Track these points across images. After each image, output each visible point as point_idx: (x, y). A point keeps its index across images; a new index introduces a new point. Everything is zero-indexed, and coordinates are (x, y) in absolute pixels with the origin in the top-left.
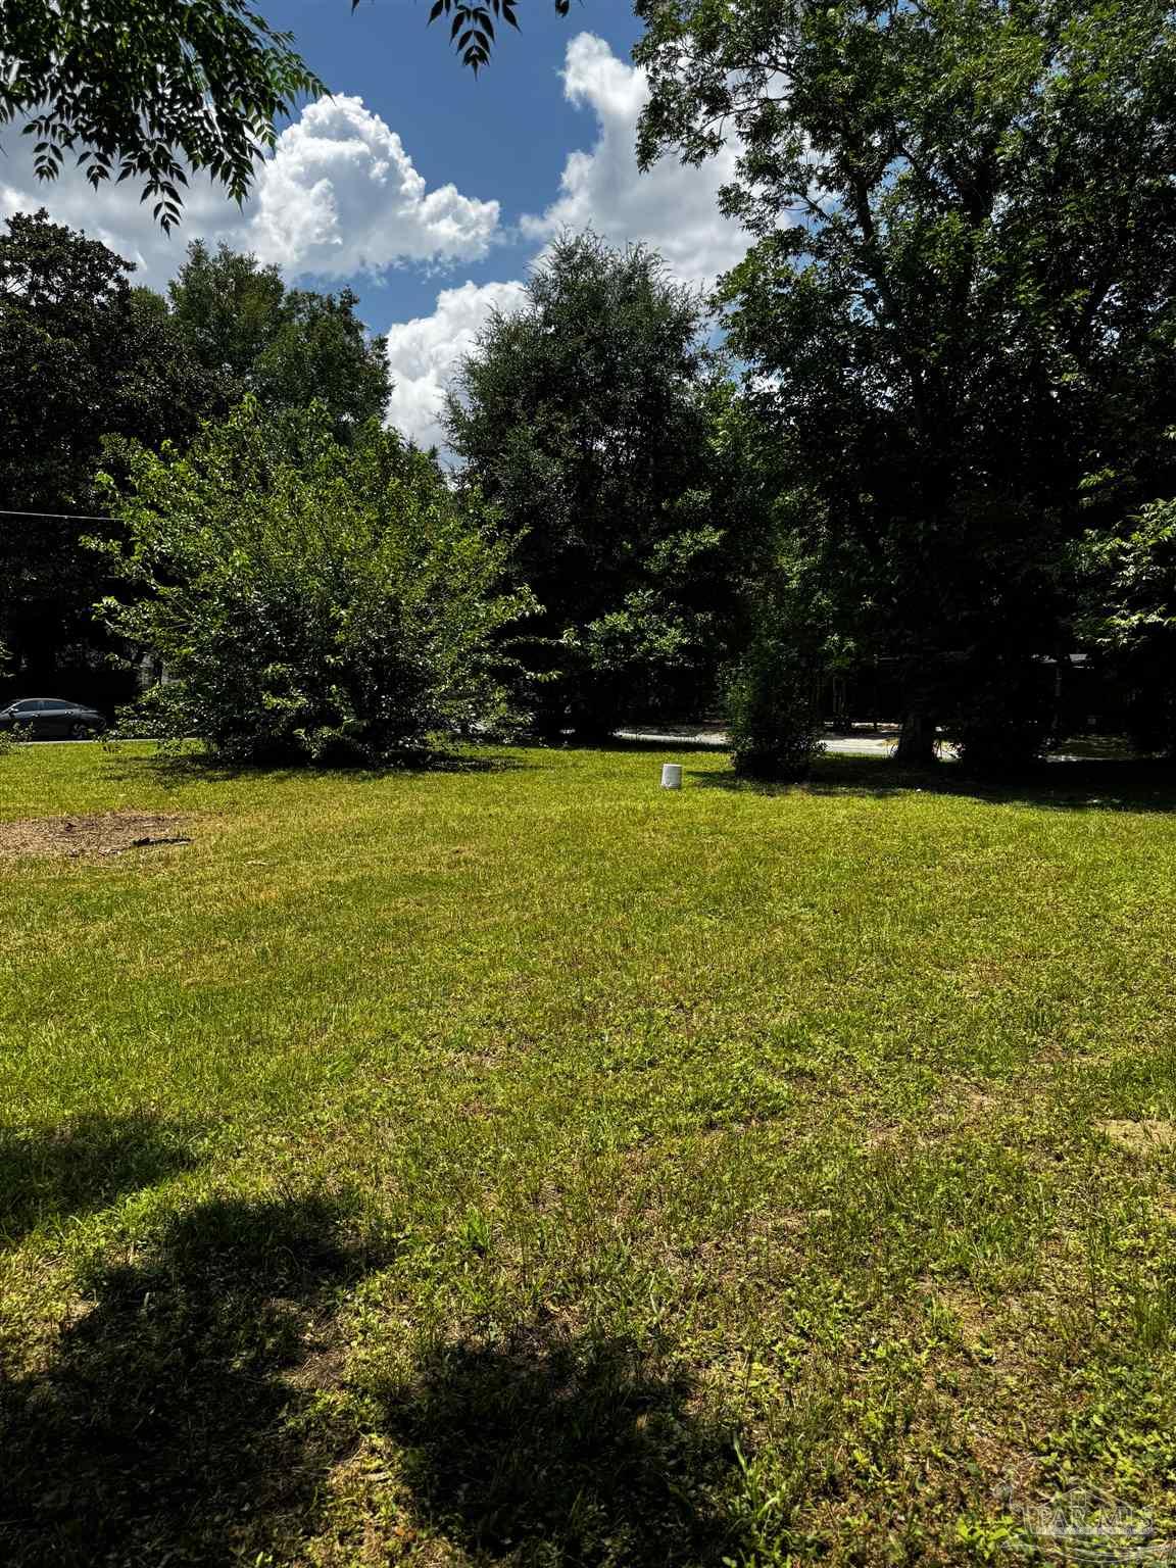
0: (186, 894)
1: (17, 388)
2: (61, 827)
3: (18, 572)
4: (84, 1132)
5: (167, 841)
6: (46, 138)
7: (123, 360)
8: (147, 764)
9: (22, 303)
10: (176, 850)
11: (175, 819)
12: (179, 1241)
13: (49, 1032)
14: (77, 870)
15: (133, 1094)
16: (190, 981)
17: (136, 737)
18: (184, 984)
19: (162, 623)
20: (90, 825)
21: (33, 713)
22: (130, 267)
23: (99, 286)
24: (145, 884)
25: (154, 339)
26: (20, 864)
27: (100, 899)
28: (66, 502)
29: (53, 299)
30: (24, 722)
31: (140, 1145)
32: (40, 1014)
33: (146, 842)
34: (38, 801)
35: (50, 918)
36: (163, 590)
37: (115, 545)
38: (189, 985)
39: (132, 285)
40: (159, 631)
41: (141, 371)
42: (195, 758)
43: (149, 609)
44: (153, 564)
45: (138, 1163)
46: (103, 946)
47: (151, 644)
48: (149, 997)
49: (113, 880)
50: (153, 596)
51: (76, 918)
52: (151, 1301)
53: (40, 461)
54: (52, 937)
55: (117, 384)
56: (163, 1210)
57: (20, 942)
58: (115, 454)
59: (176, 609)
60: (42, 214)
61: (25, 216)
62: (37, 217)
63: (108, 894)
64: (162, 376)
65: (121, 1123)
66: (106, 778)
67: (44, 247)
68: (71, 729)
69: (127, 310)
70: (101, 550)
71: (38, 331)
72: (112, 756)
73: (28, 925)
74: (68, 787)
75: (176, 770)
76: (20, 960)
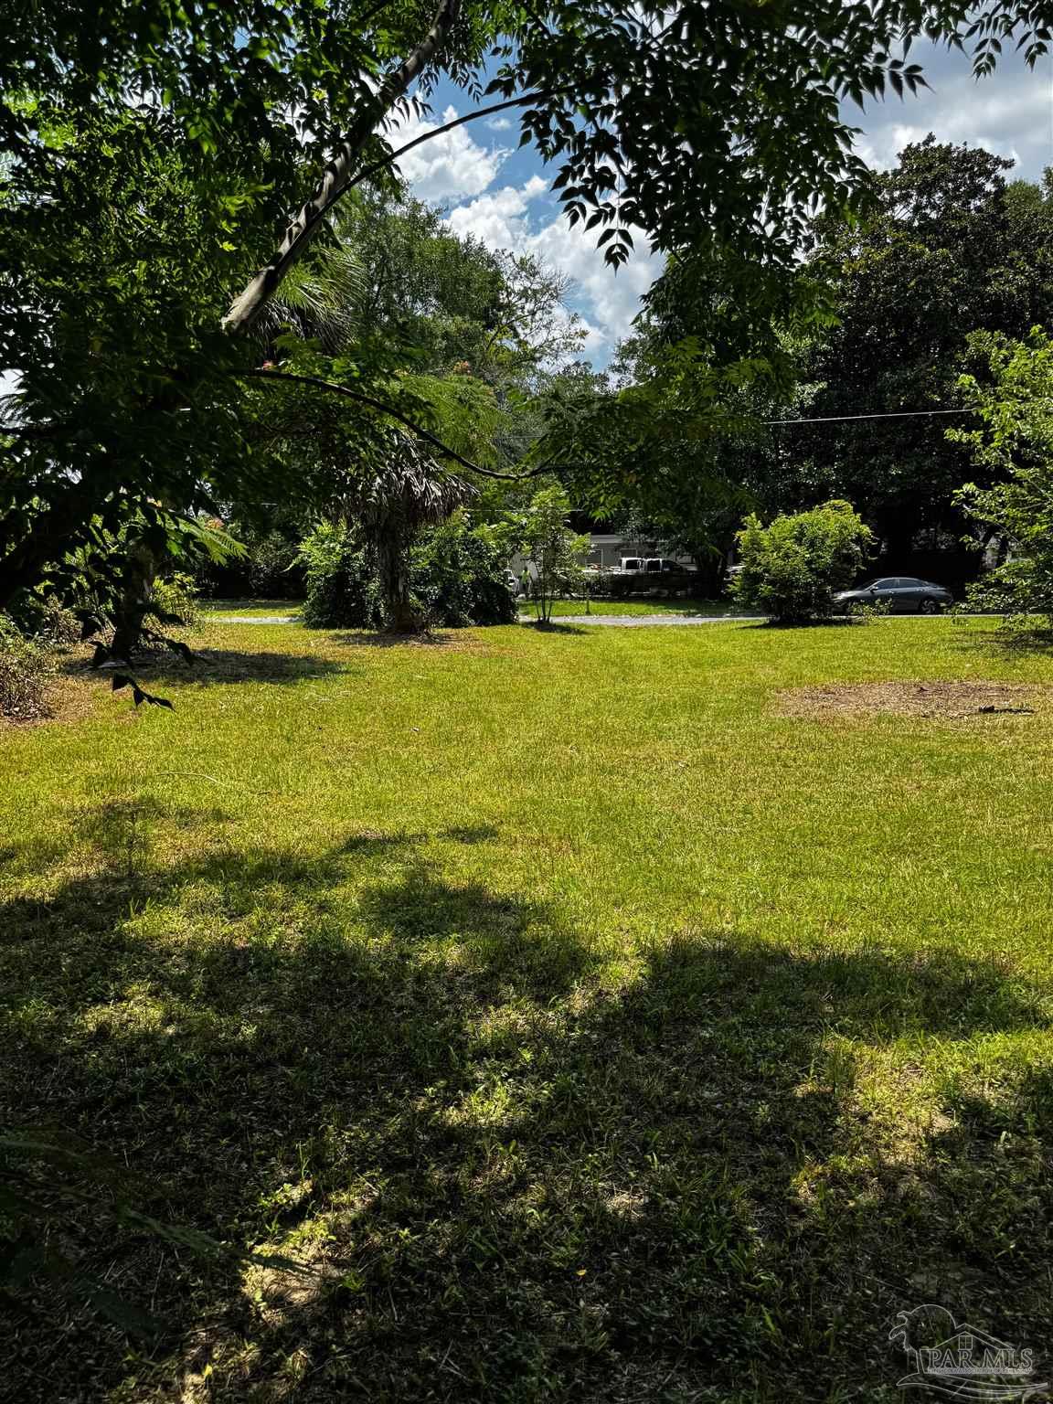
0: (1031, 763)
1: (897, 304)
2: (914, 690)
3: (886, 467)
4: (938, 964)
5: (1011, 711)
6: (988, 34)
7: (993, 257)
8: (992, 637)
9: (907, 226)
10: (1021, 720)
11: (1019, 691)
12: (1033, 1093)
13: (906, 867)
14: (928, 729)
15: (985, 941)
16: (1037, 846)
17: (983, 612)
18: (1032, 848)
19: (1016, 504)
20: (938, 691)
21: (891, 591)
22: (1008, 165)
23: (976, 191)
24: (990, 749)
25: (1028, 229)
26: (879, 720)
27: (949, 757)
28: (933, 401)
29: (933, 215)
30: (884, 598)
31: (992, 990)
32: (898, 850)
33: (991, 710)
34: (894, 666)
35: (905, 768)
36: (1020, 472)
37: (977, 436)
38: (1036, 850)
39: (1008, 182)
40: (1013, 512)
41: (1011, 264)
42: (1038, 634)
43: (1006, 490)
44: (1012, 450)
45: (992, 1006)
46: (953, 800)
47: (1004, 525)
48: (997, 855)
49: (962, 742)
50: (1010, 479)
51: (928, 772)
52: (1007, 1140)
53: (911, 366)
54: (907, 785)
55: (987, 282)
56: (1017, 1059)
57: (880, 786)
58: (978, 350)
59: (1032, 490)
60: (931, 138)
61: (915, 145)
62: (926, 143)
63: (956, 754)
64: (1031, 263)
65: (973, 966)
66: (953, 649)
67: (929, 169)
68: (921, 604)
69: (1002, 208)
70: (964, 440)
71: (918, 248)
72: (959, 629)
73: (887, 772)
74: (920, 655)
75: (1019, 643)
76: (881, 800)
